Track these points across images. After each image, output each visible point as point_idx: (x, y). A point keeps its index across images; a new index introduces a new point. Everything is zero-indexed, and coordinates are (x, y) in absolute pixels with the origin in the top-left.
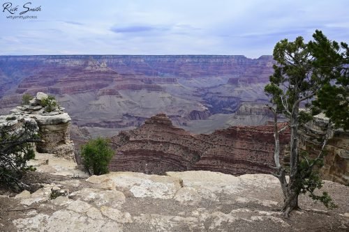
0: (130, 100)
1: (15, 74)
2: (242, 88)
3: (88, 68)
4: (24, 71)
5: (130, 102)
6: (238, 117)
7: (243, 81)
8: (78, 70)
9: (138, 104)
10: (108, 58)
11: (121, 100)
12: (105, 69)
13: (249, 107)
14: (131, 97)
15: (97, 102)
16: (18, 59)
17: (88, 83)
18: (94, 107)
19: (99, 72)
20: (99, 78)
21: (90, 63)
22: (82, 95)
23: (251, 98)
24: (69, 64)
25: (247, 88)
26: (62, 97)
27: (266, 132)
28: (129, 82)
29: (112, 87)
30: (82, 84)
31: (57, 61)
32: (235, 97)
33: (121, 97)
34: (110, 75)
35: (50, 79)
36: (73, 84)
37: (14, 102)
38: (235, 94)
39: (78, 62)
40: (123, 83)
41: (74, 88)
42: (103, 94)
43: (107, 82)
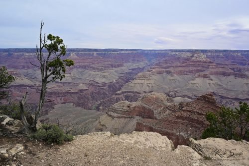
0: (219, 83)
1: (153, 61)
3: (194, 58)
4: (158, 59)
5: (218, 84)
8: (187, 59)
9: (224, 86)
10: (211, 52)
11: (211, 82)
12: (204, 60)
14: (221, 81)
15: (193, 82)
16: (156, 52)
17: (191, 69)
18: (191, 85)
19: (200, 62)
20: (199, 66)
21: (196, 55)
22: (185, 76)
24: (184, 55)
26: (172, 76)
28: (221, 70)
29: (206, 72)
30: (187, 69)
31: (177, 53)
33: (212, 80)
34: (208, 64)
35: (168, 64)
36: (180, 69)
37: (144, 77)
39: (189, 54)
40: (215, 70)
41: (181, 71)
42: (199, 76)
43: (204, 69)
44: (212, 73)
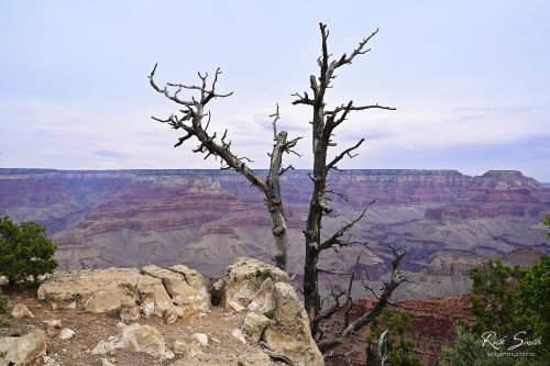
0: (253, 243)
2: (449, 226)
3: (193, 190)
4: (103, 194)
5: (251, 247)
6: (430, 278)
7: (451, 214)
8: (179, 193)
9: (265, 249)
11: (237, 242)
12: (217, 192)
13: (449, 260)
14: (255, 238)
15: (197, 246)
16: (99, 176)
17: (189, 214)
18: (192, 252)
19: (208, 197)
20: (207, 207)
21: (197, 182)
22: (177, 233)
23: (465, 244)
24: (168, 183)
25: (459, 226)
26: (145, 235)
27: (419, 314)
28: (253, 214)
29: (225, 221)
30: (179, 216)
31: (151, 178)
32: (436, 243)
33: (237, 238)
34: (225, 202)
35: (134, 207)
36: (164, 216)
37: (70, 243)
38: (437, 236)
39: (181, 181)
40: (242, 215)
41: (166, 222)
42: (209, 232)
43: (219, 213)
44: (237, 223)
